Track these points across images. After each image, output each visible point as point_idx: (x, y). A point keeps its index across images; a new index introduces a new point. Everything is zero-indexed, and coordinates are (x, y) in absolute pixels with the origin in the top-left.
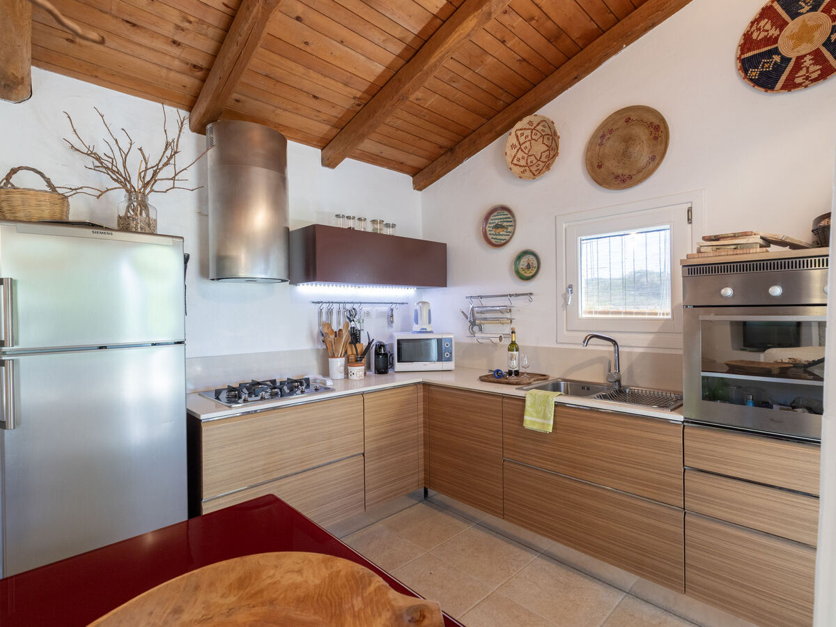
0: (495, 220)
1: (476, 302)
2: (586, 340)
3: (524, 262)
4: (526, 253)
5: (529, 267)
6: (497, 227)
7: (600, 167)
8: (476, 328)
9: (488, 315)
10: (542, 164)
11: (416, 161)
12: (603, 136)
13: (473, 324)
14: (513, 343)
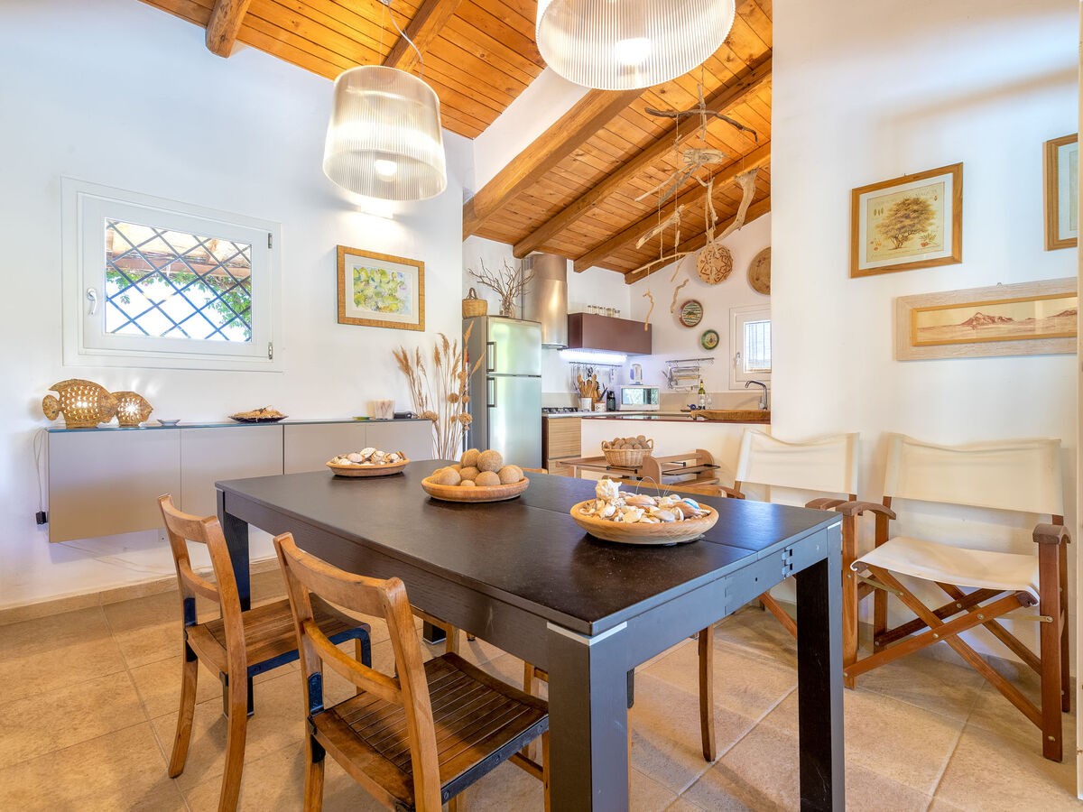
0: (688, 309)
1: (673, 365)
2: (747, 385)
3: (708, 337)
4: (709, 332)
5: (711, 341)
6: (690, 313)
7: (757, 280)
8: (673, 383)
9: (682, 374)
10: (721, 275)
11: (627, 265)
12: (760, 261)
13: (671, 380)
14: (702, 389)
